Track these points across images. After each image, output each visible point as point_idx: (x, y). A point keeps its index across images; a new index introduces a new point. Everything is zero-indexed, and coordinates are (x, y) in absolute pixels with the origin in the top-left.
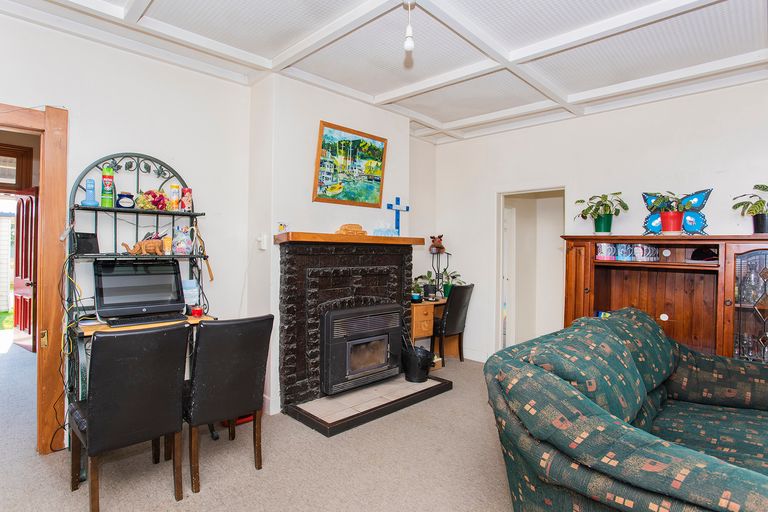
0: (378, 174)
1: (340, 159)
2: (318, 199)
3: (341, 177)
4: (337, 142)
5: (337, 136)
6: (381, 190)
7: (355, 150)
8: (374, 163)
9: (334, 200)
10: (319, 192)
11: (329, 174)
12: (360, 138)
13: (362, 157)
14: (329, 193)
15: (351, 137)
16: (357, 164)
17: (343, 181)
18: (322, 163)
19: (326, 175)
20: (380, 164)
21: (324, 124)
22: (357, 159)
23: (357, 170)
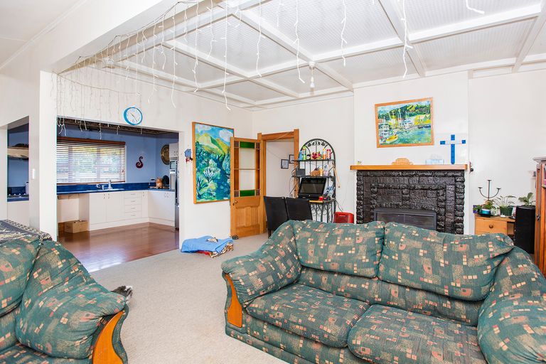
0: (427, 123)
1: (393, 121)
2: (380, 146)
3: (395, 131)
4: (388, 112)
5: (388, 109)
6: (432, 133)
7: (403, 112)
8: (422, 117)
9: (392, 145)
10: (380, 142)
11: (386, 131)
12: (406, 104)
13: (411, 115)
14: (388, 142)
15: (399, 106)
16: (407, 120)
17: (397, 133)
18: (380, 127)
19: (384, 132)
20: (428, 116)
21: (377, 105)
22: (407, 117)
23: (407, 124)
